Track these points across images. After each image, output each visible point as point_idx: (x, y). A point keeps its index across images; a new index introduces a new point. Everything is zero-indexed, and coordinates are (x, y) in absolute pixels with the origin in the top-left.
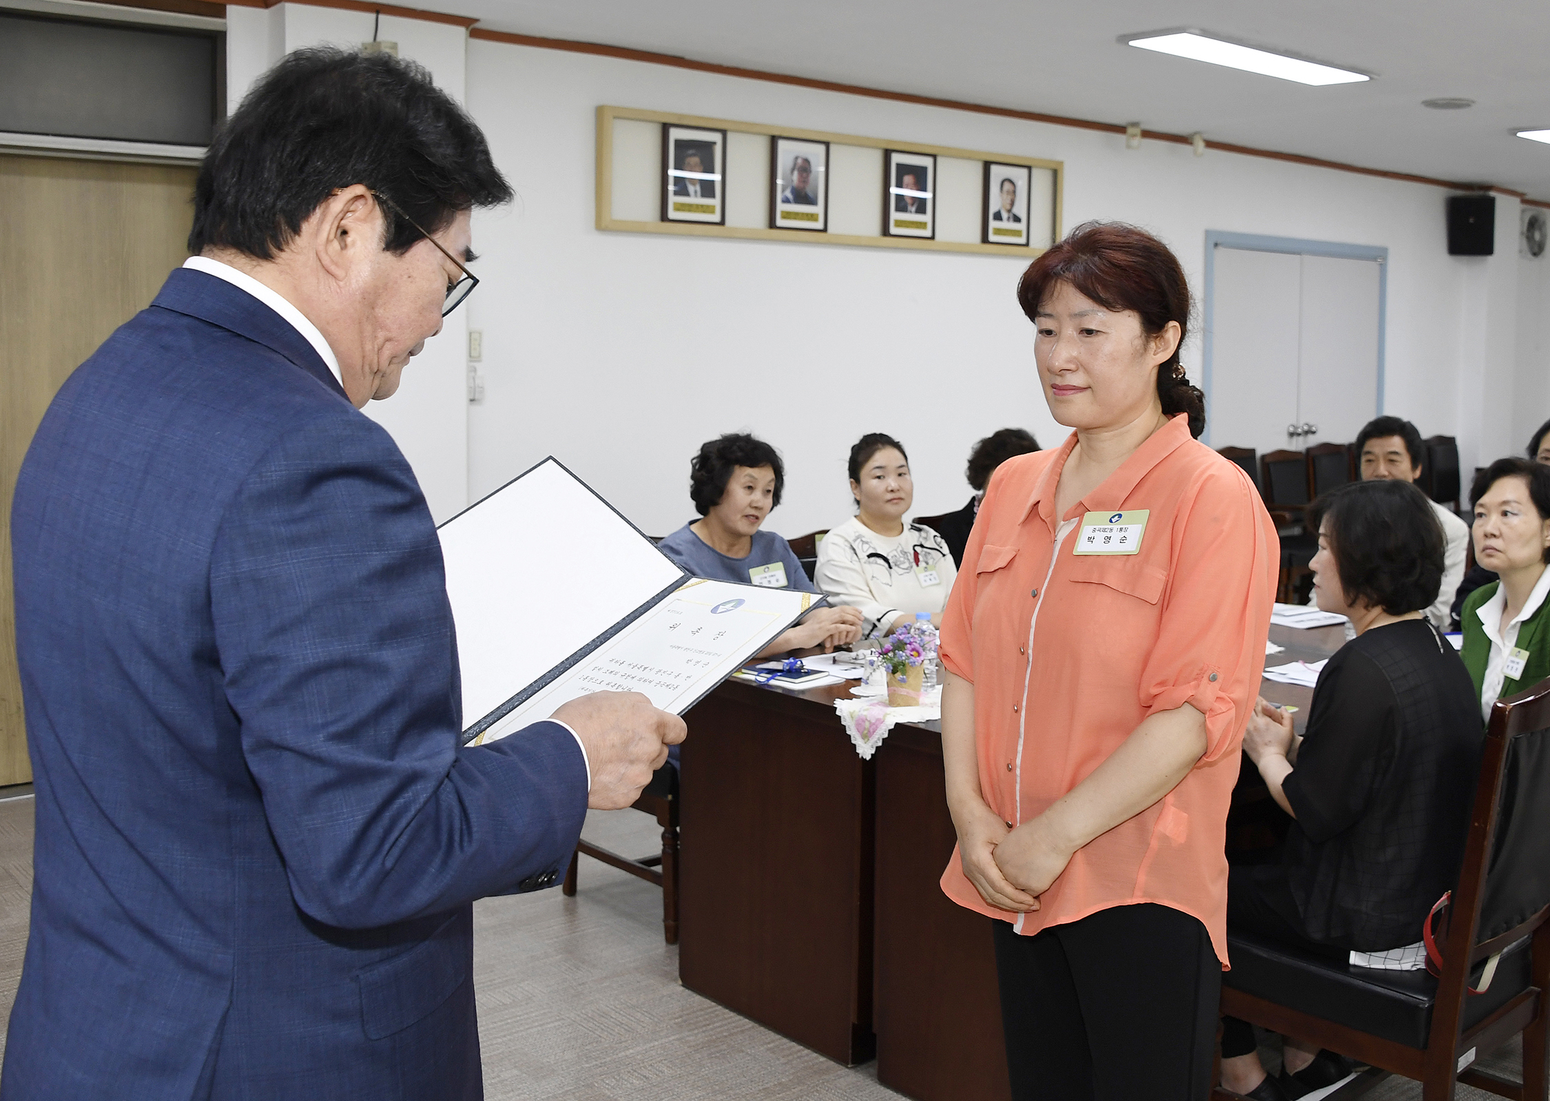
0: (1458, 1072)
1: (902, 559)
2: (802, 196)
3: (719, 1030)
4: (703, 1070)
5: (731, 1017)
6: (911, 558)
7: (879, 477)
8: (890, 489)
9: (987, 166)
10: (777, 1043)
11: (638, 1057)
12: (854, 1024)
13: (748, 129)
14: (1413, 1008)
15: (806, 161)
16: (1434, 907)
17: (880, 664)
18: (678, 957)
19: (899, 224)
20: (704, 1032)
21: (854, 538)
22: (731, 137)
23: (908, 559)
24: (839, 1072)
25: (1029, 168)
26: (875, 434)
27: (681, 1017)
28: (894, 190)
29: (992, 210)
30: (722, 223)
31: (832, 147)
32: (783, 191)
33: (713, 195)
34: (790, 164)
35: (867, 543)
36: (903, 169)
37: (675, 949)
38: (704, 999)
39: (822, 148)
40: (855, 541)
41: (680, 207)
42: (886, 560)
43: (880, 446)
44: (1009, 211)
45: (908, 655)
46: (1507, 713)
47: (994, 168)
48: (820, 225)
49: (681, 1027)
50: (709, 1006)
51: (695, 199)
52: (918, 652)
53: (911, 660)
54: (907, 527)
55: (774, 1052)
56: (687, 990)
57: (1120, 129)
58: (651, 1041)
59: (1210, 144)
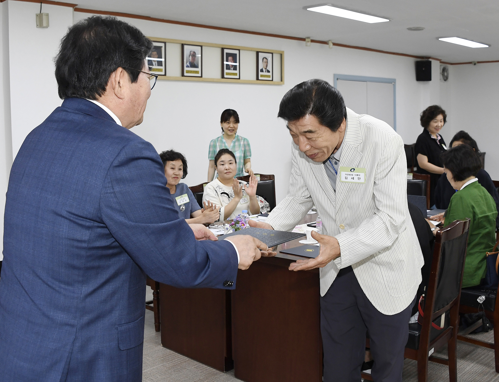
1: (233, 194)
2: (193, 65)
4: (172, 376)
5: (181, 357)
7: (222, 165)
8: (226, 169)
9: (258, 53)
10: (198, 365)
12: (225, 357)
13: (173, 42)
14: (413, 336)
15: (194, 53)
17: (230, 229)
18: (160, 336)
19: (228, 74)
20: (171, 363)
21: (216, 187)
22: (167, 45)
24: (221, 374)
25: (272, 53)
27: (163, 357)
28: (225, 63)
29: (260, 68)
30: (165, 75)
31: (203, 48)
32: (186, 63)
33: (162, 66)
34: (189, 53)
35: (221, 189)
36: (228, 55)
37: (160, 333)
38: (170, 351)
39: (200, 48)
42: (227, 195)
43: (225, 153)
44: (266, 69)
45: (240, 225)
46: (441, 234)
47: (260, 54)
48: (200, 75)
49: (163, 361)
51: (155, 67)
52: (244, 224)
53: (242, 227)
55: (197, 369)
56: (164, 348)
57: (303, 39)
58: (153, 367)
59: (334, 44)
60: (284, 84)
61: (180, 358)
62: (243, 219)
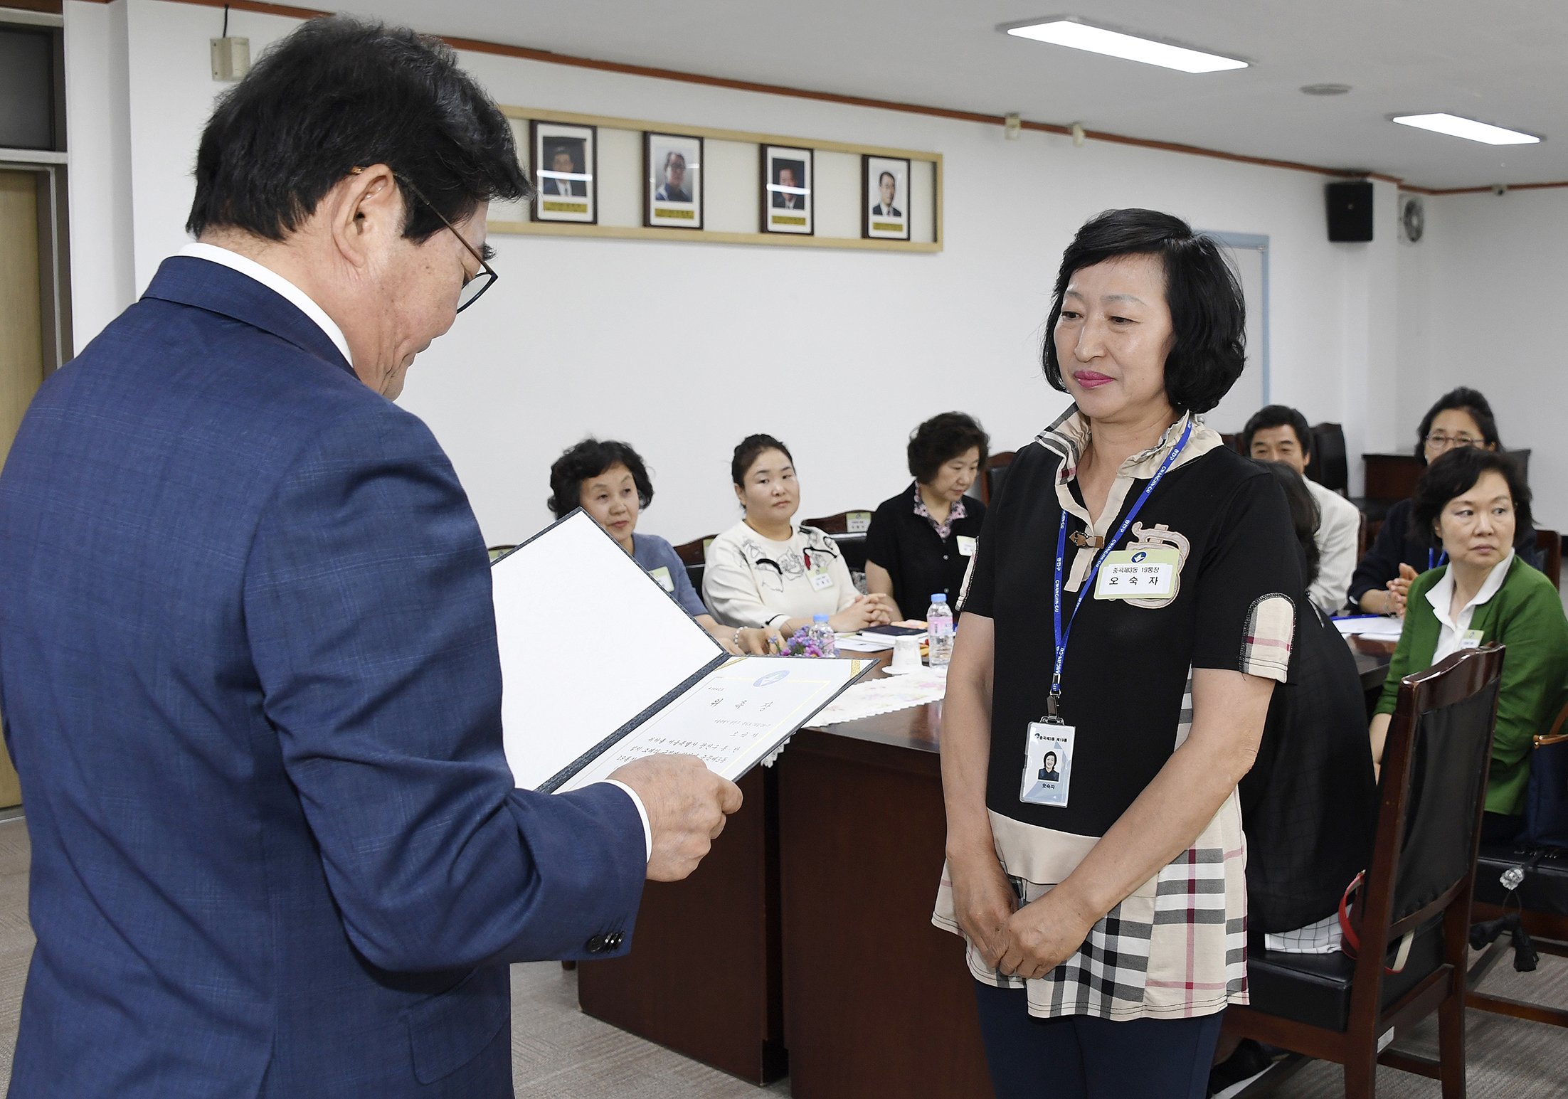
0: (1378, 1052)
1: (793, 563)
2: (676, 193)
3: (623, 1055)
5: (636, 1042)
6: (802, 561)
7: (763, 482)
8: (775, 493)
9: (865, 159)
10: (684, 1066)
11: (541, 1088)
12: (764, 1041)
13: (618, 125)
14: (1332, 991)
15: (680, 157)
16: (1348, 888)
18: (577, 983)
19: (777, 220)
20: (608, 1058)
21: (743, 543)
22: (601, 133)
23: (799, 563)
24: (751, 1092)
25: (908, 161)
26: (757, 435)
27: (583, 1044)
28: (771, 187)
29: (872, 203)
30: (595, 222)
31: (706, 142)
32: (657, 187)
33: (584, 194)
34: (663, 160)
35: (756, 548)
36: (780, 164)
37: (574, 975)
38: (605, 1025)
39: (696, 143)
40: (744, 546)
41: (550, 207)
42: (776, 565)
43: (762, 449)
44: (889, 205)
46: (1414, 690)
47: (872, 162)
48: (696, 223)
49: (584, 1054)
50: (612, 1031)
51: (566, 198)
54: (796, 530)
55: (682, 1075)
56: (587, 1016)
57: (998, 120)
58: (553, 1071)
59: (1090, 134)
60: (941, 249)
61: (634, 1045)
62: (816, 638)
